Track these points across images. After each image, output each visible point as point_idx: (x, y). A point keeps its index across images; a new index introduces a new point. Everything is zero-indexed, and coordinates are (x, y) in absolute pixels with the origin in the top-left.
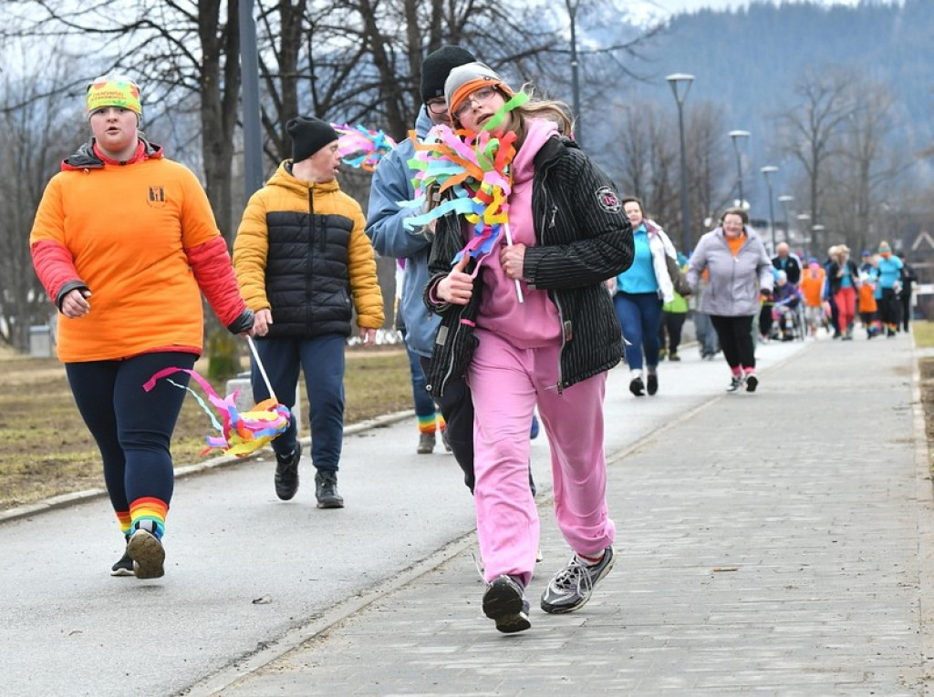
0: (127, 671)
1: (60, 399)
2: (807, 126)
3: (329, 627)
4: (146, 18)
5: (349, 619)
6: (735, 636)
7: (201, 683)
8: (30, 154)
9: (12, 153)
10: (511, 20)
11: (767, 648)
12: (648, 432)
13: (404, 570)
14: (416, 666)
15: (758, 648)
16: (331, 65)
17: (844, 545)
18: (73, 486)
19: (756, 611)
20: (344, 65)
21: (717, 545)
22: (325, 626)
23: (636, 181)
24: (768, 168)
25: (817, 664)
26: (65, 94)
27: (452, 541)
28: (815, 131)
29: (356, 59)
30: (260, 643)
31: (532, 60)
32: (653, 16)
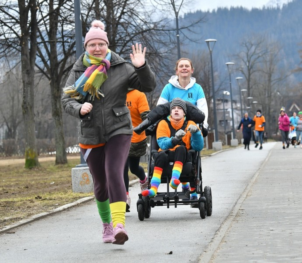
28: (249, 62)
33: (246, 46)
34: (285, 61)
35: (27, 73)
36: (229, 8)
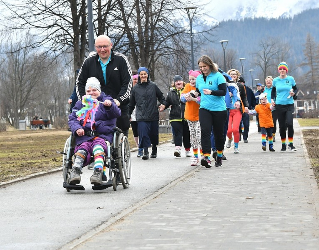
0: (60, 231)
1: (30, 143)
2: (263, 57)
3: (124, 216)
4: (56, 23)
5: (130, 214)
6: (256, 220)
7: (84, 235)
8: (19, 66)
9: (13, 66)
10: (170, 23)
11: (267, 224)
13: (146, 198)
14: (154, 229)
15: (264, 224)
16: (114, 38)
17: (287, 190)
18: (37, 171)
19: (262, 212)
20: (118, 38)
21: (246, 190)
22: (122, 216)
24: (251, 70)
25: (285, 229)
26: (31, 47)
27: (160, 188)
28: (265, 58)
29: (122, 36)
30: (102, 222)
31: (177, 36)
32: (214, 22)
33: (263, 46)
34: (295, 58)
35: (78, 65)
36: (253, 18)
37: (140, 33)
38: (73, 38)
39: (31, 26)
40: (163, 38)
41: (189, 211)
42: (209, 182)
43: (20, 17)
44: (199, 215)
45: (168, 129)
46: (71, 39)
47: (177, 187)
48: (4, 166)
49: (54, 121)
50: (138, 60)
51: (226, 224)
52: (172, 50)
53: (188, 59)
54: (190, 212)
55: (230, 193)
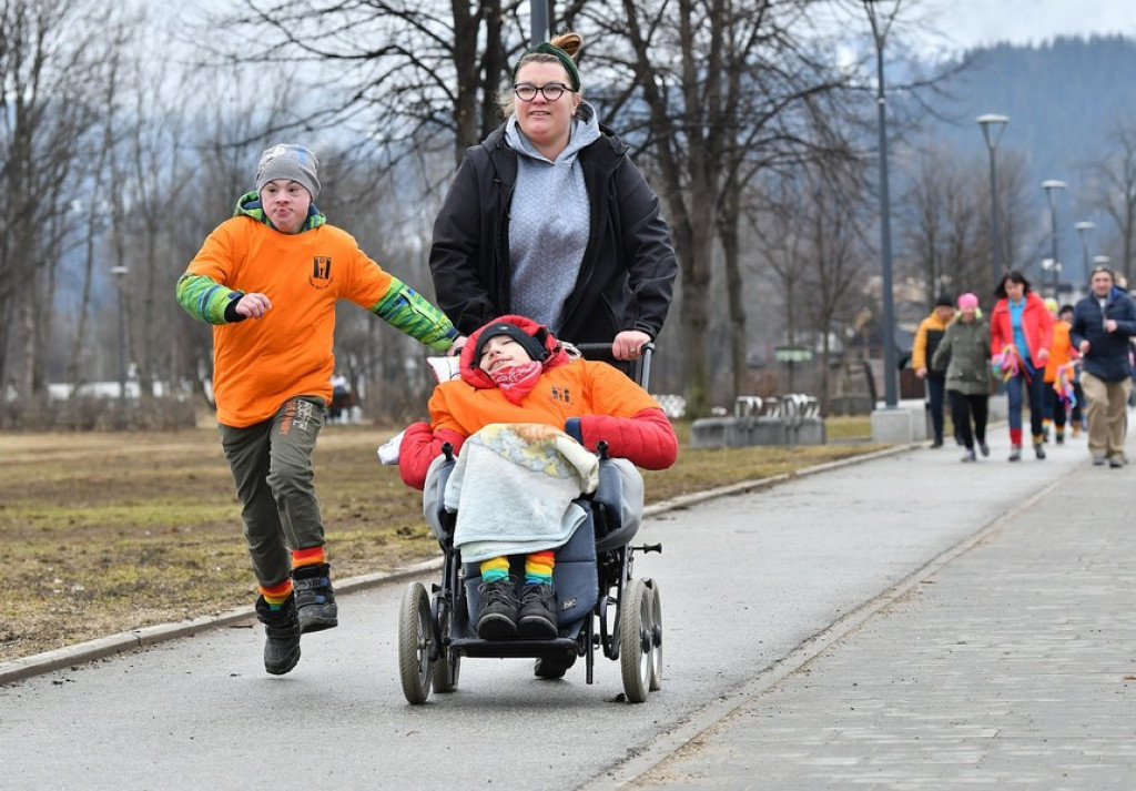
0: (488, 778)
2: (1120, 177)
3: (701, 733)
4: (393, 42)
5: (720, 725)
9: (223, 195)
10: (800, 51)
12: (989, 520)
13: (764, 671)
14: (818, 779)
18: (351, 569)
20: (614, 100)
21: (1117, 649)
22: (695, 733)
23: (931, 237)
24: (1083, 225)
26: (302, 127)
27: (809, 639)
28: (1129, 183)
29: (627, 94)
30: (629, 750)
31: (822, 96)
32: (944, 50)
33: (1124, 141)
37: (688, 86)
38: (455, 95)
39: (302, 53)
40: (772, 101)
41: (930, 717)
42: (978, 621)
43: (266, 18)
44: (969, 731)
45: (792, 432)
46: (443, 99)
47: (866, 636)
48: (229, 550)
49: (366, 394)
50: (683, 182)
51: (1074, 767)
52: (802, 148)
53: (861, 183)
54: (936, 722)
55: (1062, 661)
